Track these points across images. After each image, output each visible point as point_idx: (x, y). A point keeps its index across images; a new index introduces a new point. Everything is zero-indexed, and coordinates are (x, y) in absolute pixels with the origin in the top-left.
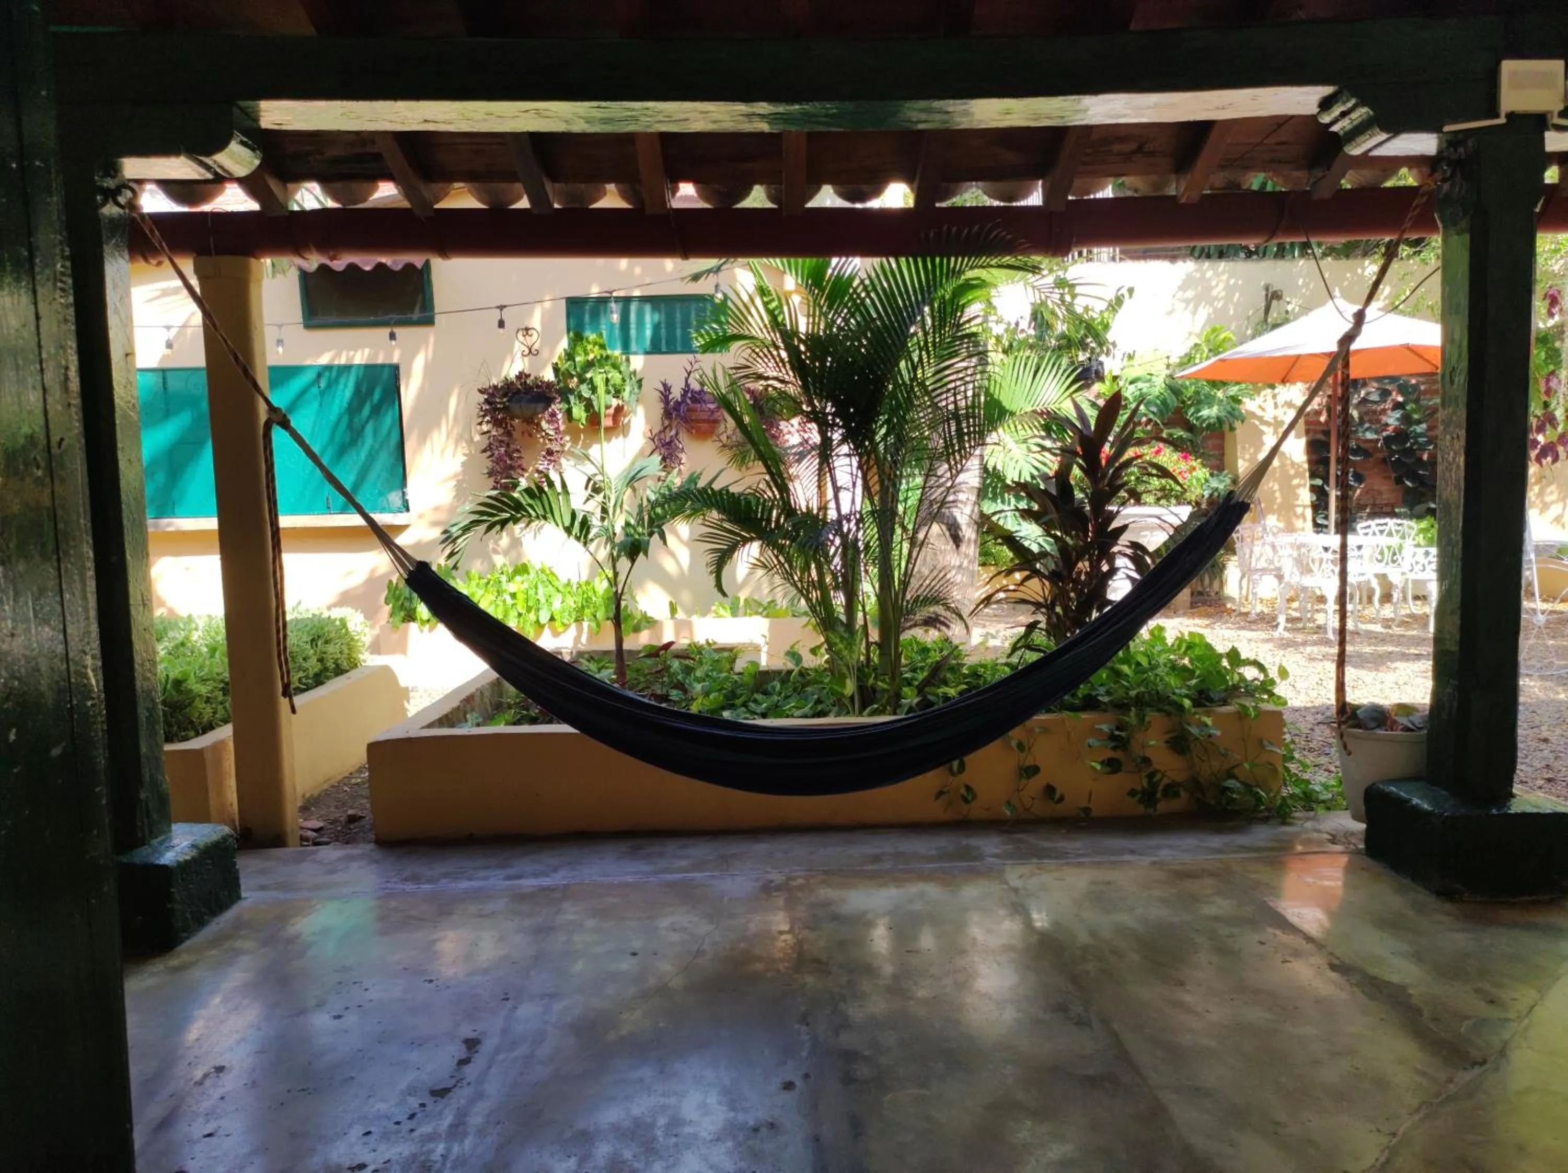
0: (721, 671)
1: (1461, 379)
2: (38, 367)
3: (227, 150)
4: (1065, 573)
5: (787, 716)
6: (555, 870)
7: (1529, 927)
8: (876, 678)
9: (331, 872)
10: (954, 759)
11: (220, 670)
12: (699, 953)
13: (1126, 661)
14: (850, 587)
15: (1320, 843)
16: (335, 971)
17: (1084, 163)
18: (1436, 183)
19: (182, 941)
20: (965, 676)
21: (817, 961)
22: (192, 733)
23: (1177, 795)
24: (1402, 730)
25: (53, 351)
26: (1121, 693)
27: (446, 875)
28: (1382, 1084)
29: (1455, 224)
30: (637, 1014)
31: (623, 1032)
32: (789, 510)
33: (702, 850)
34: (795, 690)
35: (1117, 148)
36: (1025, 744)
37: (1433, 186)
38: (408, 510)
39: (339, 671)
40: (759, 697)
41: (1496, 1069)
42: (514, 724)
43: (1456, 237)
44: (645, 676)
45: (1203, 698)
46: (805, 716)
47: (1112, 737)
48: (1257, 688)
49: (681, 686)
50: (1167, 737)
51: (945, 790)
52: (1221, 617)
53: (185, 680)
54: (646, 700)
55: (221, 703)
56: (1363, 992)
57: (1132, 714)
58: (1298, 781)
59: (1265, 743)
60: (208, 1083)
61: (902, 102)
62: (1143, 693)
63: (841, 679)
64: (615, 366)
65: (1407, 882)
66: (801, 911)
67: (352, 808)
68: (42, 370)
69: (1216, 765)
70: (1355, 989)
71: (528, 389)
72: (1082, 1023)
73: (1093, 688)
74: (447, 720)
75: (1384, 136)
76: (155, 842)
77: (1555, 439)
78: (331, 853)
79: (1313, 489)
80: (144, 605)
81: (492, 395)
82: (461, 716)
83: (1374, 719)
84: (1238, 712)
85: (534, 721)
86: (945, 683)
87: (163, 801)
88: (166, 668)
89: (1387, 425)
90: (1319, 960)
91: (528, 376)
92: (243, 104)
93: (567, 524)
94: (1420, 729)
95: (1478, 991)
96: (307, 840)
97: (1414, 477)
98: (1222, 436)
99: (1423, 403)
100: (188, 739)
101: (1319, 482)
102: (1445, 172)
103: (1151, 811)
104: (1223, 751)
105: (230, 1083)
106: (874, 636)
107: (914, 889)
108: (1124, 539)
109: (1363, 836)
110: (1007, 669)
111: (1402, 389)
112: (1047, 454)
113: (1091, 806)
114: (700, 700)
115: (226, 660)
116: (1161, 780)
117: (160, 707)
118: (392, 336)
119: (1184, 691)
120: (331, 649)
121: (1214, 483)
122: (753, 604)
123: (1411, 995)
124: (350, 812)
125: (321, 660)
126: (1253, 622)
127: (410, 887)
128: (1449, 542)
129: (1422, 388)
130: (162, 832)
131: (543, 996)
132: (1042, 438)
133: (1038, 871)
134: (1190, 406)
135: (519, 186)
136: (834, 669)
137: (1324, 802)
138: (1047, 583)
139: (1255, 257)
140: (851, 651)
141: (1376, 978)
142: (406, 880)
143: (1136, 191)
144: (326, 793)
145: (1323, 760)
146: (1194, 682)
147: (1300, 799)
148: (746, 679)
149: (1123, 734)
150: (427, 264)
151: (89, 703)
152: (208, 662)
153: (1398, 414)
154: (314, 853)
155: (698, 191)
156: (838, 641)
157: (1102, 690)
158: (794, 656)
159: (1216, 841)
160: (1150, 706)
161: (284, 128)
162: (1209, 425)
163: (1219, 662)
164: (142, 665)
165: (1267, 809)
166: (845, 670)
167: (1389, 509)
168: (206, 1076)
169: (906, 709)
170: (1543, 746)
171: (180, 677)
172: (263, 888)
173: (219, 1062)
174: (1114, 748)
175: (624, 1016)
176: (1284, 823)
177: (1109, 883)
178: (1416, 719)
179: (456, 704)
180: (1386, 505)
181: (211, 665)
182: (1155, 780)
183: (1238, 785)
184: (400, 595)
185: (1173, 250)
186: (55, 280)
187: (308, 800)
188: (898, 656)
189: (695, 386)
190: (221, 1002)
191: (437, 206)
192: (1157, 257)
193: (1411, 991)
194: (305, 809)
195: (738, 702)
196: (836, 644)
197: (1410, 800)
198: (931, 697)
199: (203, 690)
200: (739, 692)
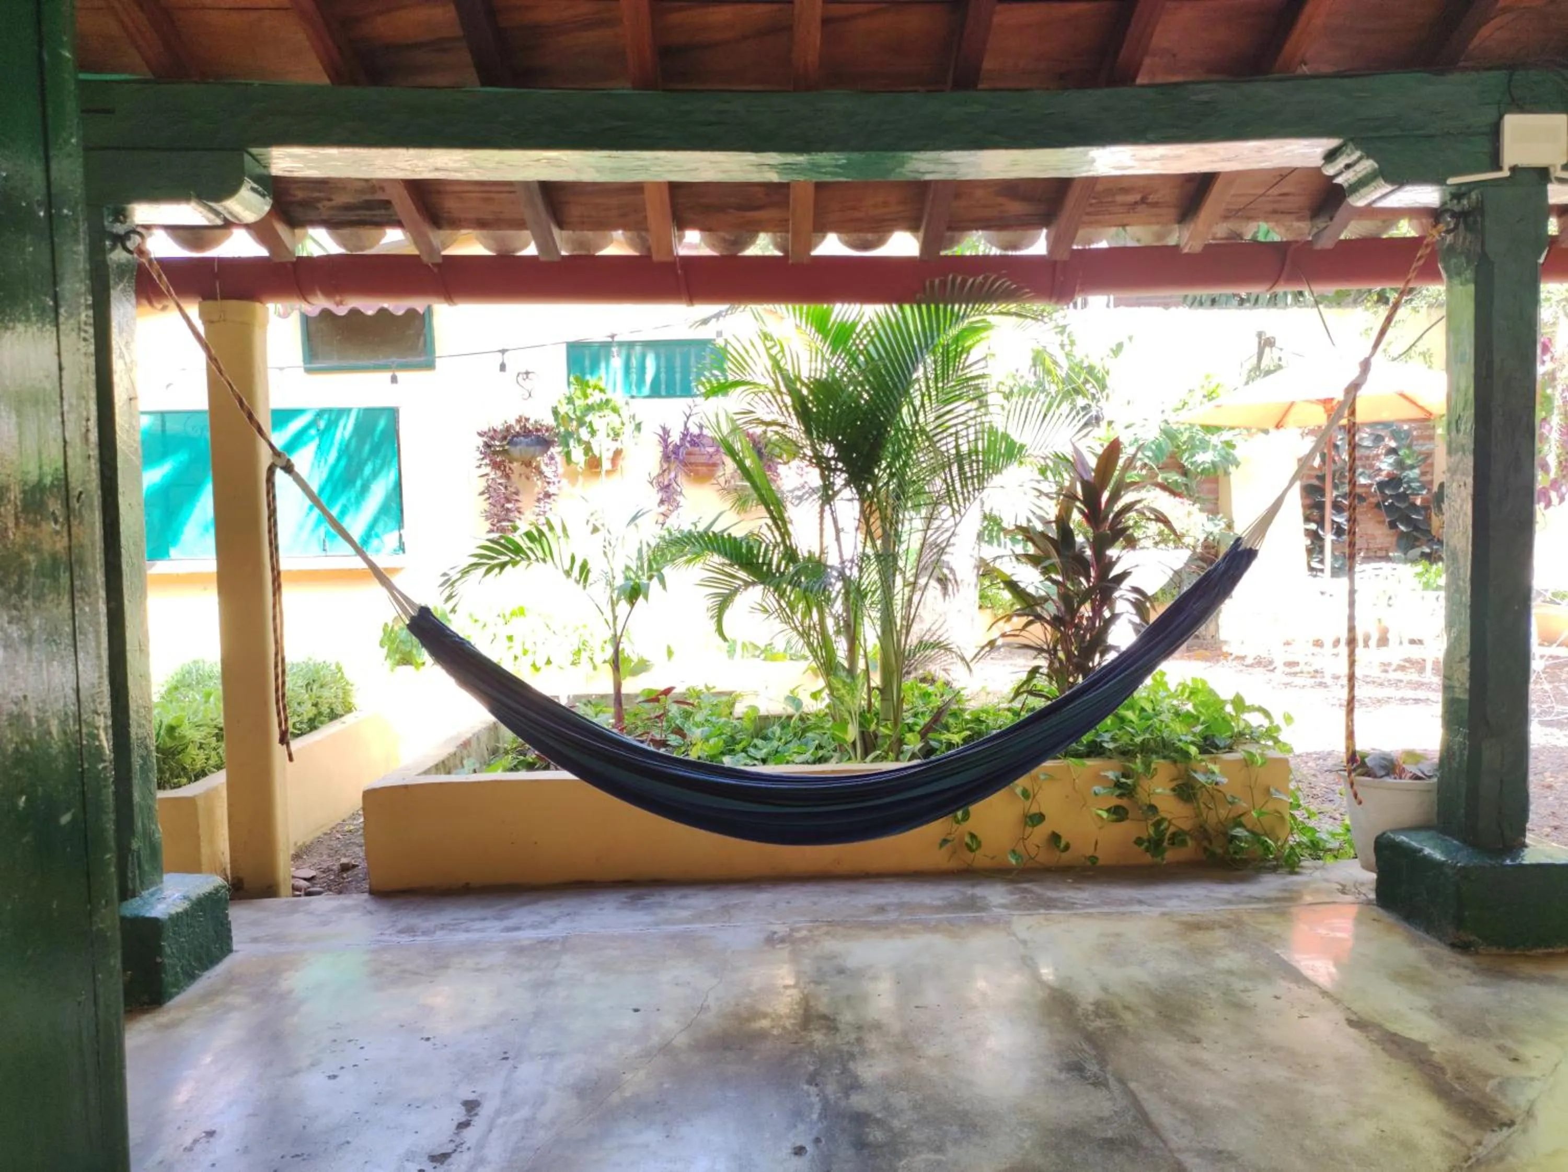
0: (720, 716)
1: (1468, 425)
2: (59, 419)
3: (237, 196)
4: (1068, 618)
5: (788, 763)
6: (553, 921)
7: (1549, 980)
8: (877, 724)
9: (325, 924)
10: (958, 809)
11: (215, 716)
12: (703, 1009)
13: (1131, 707)
14: (851, 631)
15: (1329, 892)
16: (330, 1028)
17: (1088, 214)
18: (1440, 233)
19: (171, 997)
20: (967, 722)
21: (824, 1017)
22: (185, 780)
23: (1183, 843)
24: (1411, 778)
25: (74, 401)
26: (1126, 739)
27: (443, 927)
28: (1408, 1146)
29: (1459, 274)
30: (642, 1074)
31: (627, 1094)
32: (791, 555)
33: (703, 900)
34: (795, 735)
35: (1120, 198)
36: (1030, 790)
37: (1437, 237)
38: (404, 552)
39: (334, 716)
40: (759, 742)
41: (1525, 1131)
42: (511, 770)
43: (1460, 287)
44: (642, 721)
45: (1208, 745)
46: (807, 763)
47: (1118, 785)
48: (1262, 736)
49: (679, 732)
50: (1174, 784)
51: (950, 838)
52: (1218, 661)
53: (179, 726)
54: (644, 746)
55: (215, 749)
56: (1383, 1049)
57: (1138, 761)
58: (1304, 829)
59: (1272, 790)
60: (198, 1147)
61: (909, 154)
62: (1149, 739)
63: (843, 724)
64: (615, 410)
65: (1420, 933)
66: (807, 964)
67: (345, 856)
68: (63, 422)
69: (1223, 813)
70: (1375, 1046)
71: (526, 432)
72: (1099, 1083)
73: (1098, 735)
74: (444, 766)
75: (1389, 188)
76: (145, 893)
77: (1547, 484)
78: (324, 903)
79: (1308, 533)
80: (141, 650)
81: (492, 438)
82: (458, 762)
83: (1384, 767)
84: (1245, 760)
85: (531, 767)
86: (947, 728)
87: (154, 851)
88: (159, 714)
89: (1380, 470)
90: (1339, 1016)
91: (527, 420)
92: (255, 151)
93: (567, 567)
94: (1430, 777)
95: (1501, 1048)
96: (298, 889)
97: (1408, 521)
98: (1216, 481)
99: (1415, 448)
100: (180, 786)
101: (1313, 526)
102: (1448, 224)
103: (1158, 859)
104: (1230, 799)
105: (221, 1148)
106: (876, 680)
107: (920, 940)
108: (1126, 584)
109: (1373, 886)
110: (1010, 715)
111: (1395, 435)
112: (1043, 498)
113: (1097, 855)
114: (699, 745)
115: (221, 705)
116: (1167, 829)
117: (154, 754)
118: (394, 380)
119: (1190, 738)
120: (326, 693)
121: (1210, 527)
122: (750, 648)
123: (1433, 1053)
124: (344, 860)
125: (315, 705)
126: (1251, 666)
127: (405, 939)
128: (1458, 590)
129: (1415, 433)
130: (153, 883)
131: (543, 1055)
132: (1038, 482)
133: (1045, 923)
134: (1185, 450)
135: (527, 234)
136: (835, 714)
137: (1330, 850)
138: (1049, 628)
139: (1248, 305)
140: (853, 696)
141: (1395, 1034)
142: (401, 932)
143: (1138, 241)
144: (319, 841)
145: (1327, 807)
146: (1199, 728)
147: (1308, 847)
148: (747, 724)
149: (1129, 781)
150: (429, 309)
151: (100, 766)
152: (202, 708)
153: (1391, 459)
154: (308, 903)
155: (703, 239)
156: (840, 686)
157: (1107, 737)
158: (794, 700)
159: (1226, 891)
160: (1157, 753)
161: (296, 174)
162: (1204, 469)
163: (1222, 709)
164: (138, 712)
165: (1275, 859)
166: (847, 716)
167: (1383, 553)
168: (196, 1141)
169: (909, 755)
170: (1548, 792)
171: (174, 723)
172: (255, 940)
173: (209, 1127)
174: (1120, 796)
175: (628, 1076)
176: (1293, 872)
177: (1118, 935)
178: (1427, 767)
179: (452, 749)
180: (1381, 549)
181: (206, 710)
182: (1162, 827)
183: (1246, 833)
184: (396, 637)
185: (1165, 297)
186: (79, 329)
187: (300, 848)
188: (901, 701)
189: (694, 430)
190: (212, 1062)
191: (444, 253)
192: (1150, 304)
193: (1432, 1049)
194: (297, 857)
195: (738, 747)
196: (838, 690)
197: (1421, 850)
198: (932, 743)
199: (196, 736)
200: (738, 737)
